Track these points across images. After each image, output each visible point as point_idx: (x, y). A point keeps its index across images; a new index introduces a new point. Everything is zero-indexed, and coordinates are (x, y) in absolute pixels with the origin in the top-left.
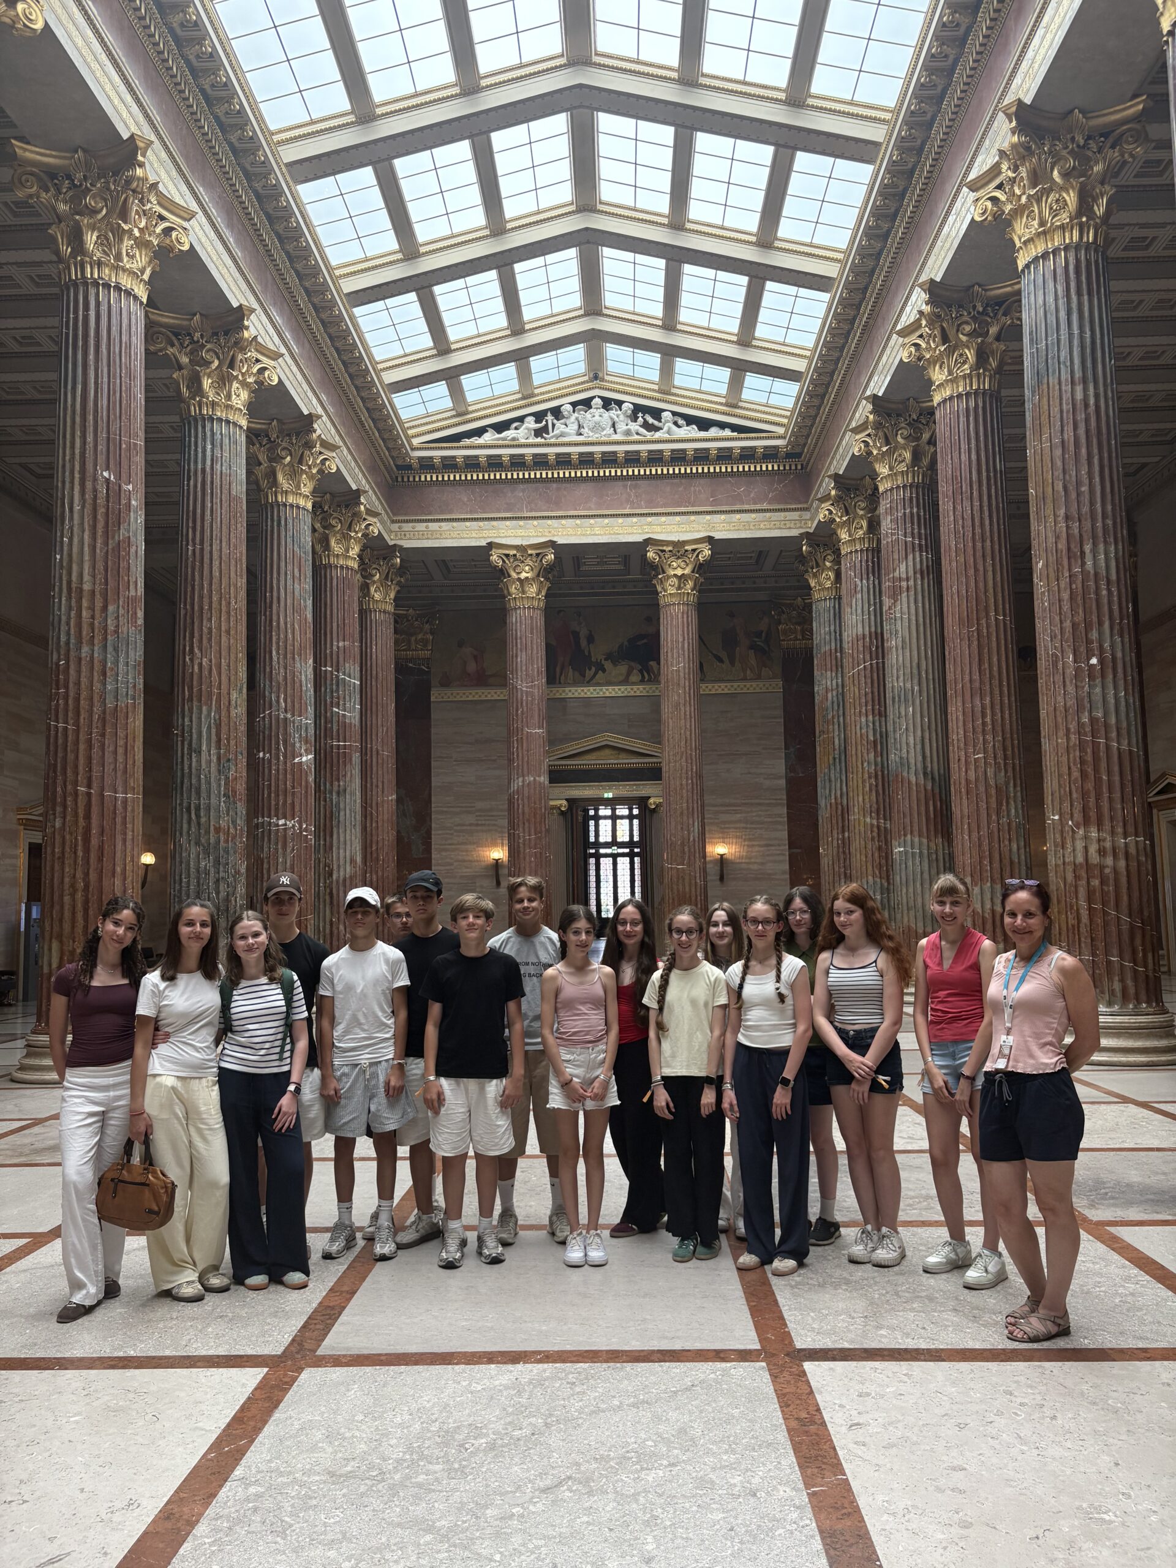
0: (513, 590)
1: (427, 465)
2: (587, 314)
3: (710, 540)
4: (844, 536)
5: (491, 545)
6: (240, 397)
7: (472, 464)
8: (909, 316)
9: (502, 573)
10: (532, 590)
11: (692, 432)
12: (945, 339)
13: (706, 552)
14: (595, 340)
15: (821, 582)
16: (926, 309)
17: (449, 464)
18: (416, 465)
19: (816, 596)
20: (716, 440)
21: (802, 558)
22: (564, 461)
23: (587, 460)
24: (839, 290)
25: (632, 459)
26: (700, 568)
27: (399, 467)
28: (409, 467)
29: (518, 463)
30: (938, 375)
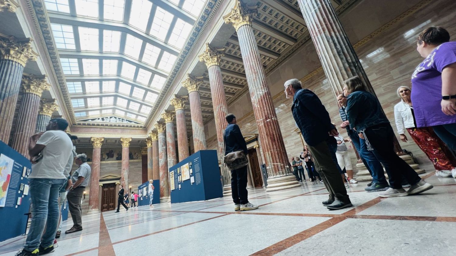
0: (95, 145)
1: (80, 124)
2: (114, 105)
3: (132, 138)
4: (153, 138)
5: (91, 138)
6: (51, 112)
7: (89, 125)
8: (162, 113)
9: (93, 142)
10: (99, 145)
11: (129, 123)
12: (167, 116)
13: (131, 140)
14: (114, 109)
15: (149, 145)
16: (165, 113)
17: (85, 125)
18: (77, 124)
19: (148, 147)
20: (133, 124)
21: (146, 142)
22: (107, 125)
23: (111, 126)
24: (153, 108)
25: (119, 126)
26: (130, 142)
27: (73, 124)
28: (75, 124)
29: (98, 125)
30: (166, 120)
